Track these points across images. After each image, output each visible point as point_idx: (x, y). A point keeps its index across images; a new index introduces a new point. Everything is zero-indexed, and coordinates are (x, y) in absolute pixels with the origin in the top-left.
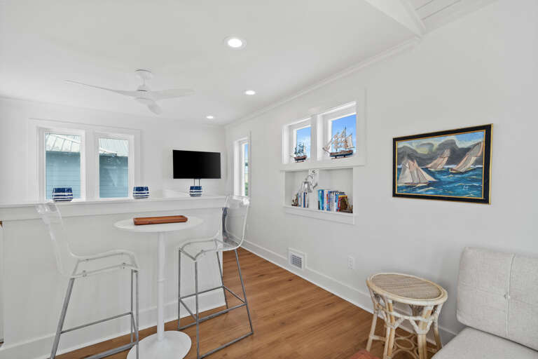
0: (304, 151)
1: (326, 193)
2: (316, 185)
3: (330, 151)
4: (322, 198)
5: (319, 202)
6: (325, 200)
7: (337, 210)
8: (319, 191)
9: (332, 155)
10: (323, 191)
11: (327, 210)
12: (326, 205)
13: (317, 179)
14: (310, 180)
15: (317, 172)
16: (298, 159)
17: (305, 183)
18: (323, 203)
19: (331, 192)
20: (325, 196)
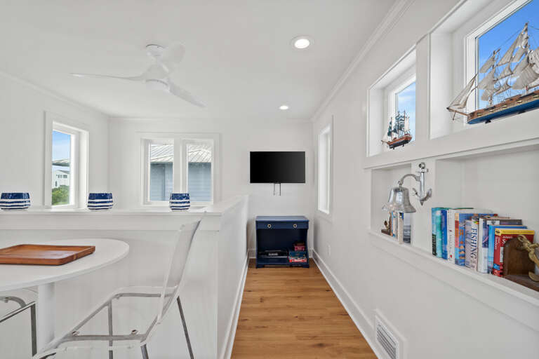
0: (406, 128)
1: (452, 217)
2: (429, 196)
3: (471, 108)
4: (443, 227)
5: (434, 237)
6: (451, 235)
7: (491, 271)
8: (434, 210)
9: (475, 118)
10: (444, 212)
11: (457, 262)
12: (452, 248)
13: (430, 183)
14: (410, 184)
15: (430, 165)
16: (394, 145)
17: (396, 191)
18: (444, 241)
19: (469, 217)
20: (451, 226)
